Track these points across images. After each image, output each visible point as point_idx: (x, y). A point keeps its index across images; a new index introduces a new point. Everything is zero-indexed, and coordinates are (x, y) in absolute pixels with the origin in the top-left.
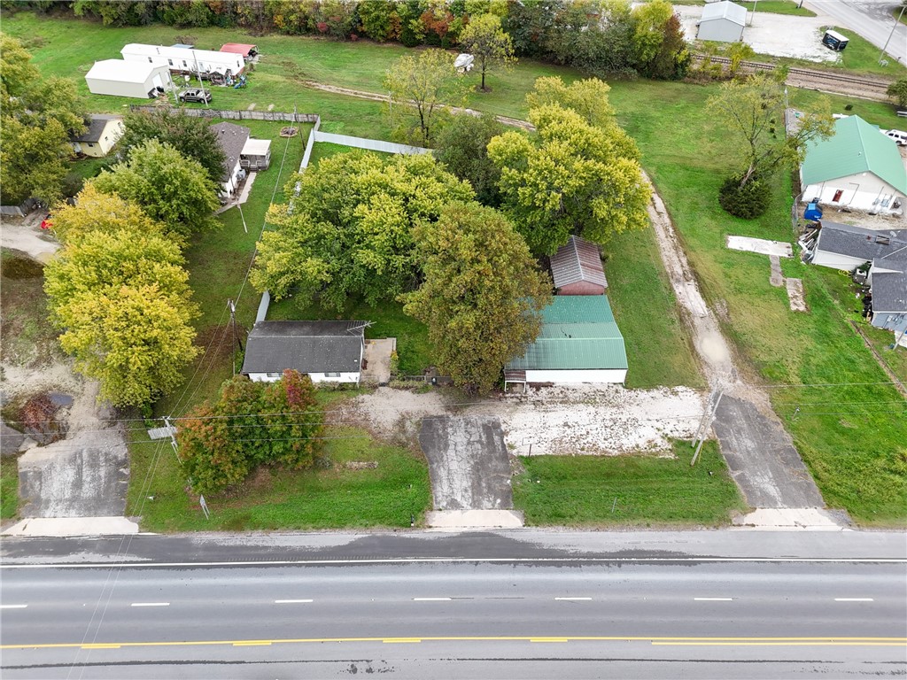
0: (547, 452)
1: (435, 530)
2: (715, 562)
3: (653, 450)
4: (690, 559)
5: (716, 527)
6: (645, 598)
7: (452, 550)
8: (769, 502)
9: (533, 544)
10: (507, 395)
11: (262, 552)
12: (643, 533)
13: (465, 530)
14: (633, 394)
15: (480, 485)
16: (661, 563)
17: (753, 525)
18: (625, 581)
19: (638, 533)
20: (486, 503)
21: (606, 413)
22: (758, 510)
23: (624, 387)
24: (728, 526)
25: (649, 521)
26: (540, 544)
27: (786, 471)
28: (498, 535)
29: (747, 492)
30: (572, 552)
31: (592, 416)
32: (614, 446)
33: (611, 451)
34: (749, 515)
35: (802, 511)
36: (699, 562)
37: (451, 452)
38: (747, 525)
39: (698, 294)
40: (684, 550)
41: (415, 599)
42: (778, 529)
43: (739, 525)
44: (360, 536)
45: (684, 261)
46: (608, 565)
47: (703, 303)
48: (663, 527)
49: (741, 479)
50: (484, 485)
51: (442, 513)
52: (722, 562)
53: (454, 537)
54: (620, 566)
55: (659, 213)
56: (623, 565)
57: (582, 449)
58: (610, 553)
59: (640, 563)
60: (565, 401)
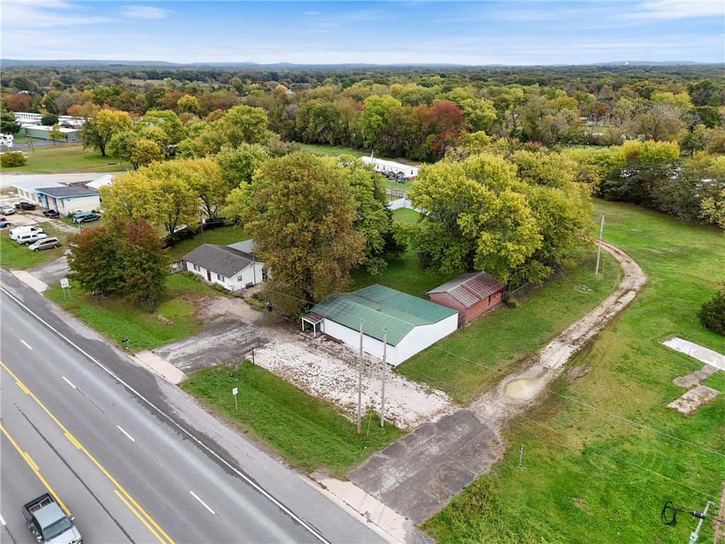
0: (269, 369)
1: (133, 358)
2: (249, 484)
3: (346, 409)
4: (235, 470)
5: (291, 467)
6: (163, 465)
7: (122, 371)
8: (371, 485)
9: (162, 394)
10: (301, 333)
11: (56, 322)
12: (235, 434)
13: (146, 367)
14: (393, 375)
15: (196, 356)
16: (211, 456)
17: (324, 488)
18: (171, 448)
19: (232, 432)
20: (180, 364)
21: (351, 373)
22: (350, 483)
23: (392, 369)
24: (303, 473)
25: (252, 430)
26: (166, 397)
27: (433, 482)
28: (155, 380)
29: (365, 469)
30: (175, 412)
31: (336, 370)
32: (320, 391)
33: (313, 391)
34: (335, 481)
35: (389, 512)
36: (238, 476)
37: (214, 338)
38: (320, 484)
39: (569, 355)
40: (242, 462)
41: (64, 377)
42: (343, 506)
43: (313, 479)
44: (100, 340)
45: (592, 333)
46: (178, 434)
47: (564, 361)
48: (254, 440)
49: (378, 461)
50: (198, 357)
51: (152, 354)
52: (254, 488)
53: (134, 366)
54: (184, 439)
55: (617, 302)
56: (187, 440)
57: (295, 380)
58: (194, 429)
59: (200, 447)
60: (334, 355)
